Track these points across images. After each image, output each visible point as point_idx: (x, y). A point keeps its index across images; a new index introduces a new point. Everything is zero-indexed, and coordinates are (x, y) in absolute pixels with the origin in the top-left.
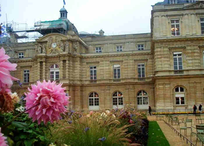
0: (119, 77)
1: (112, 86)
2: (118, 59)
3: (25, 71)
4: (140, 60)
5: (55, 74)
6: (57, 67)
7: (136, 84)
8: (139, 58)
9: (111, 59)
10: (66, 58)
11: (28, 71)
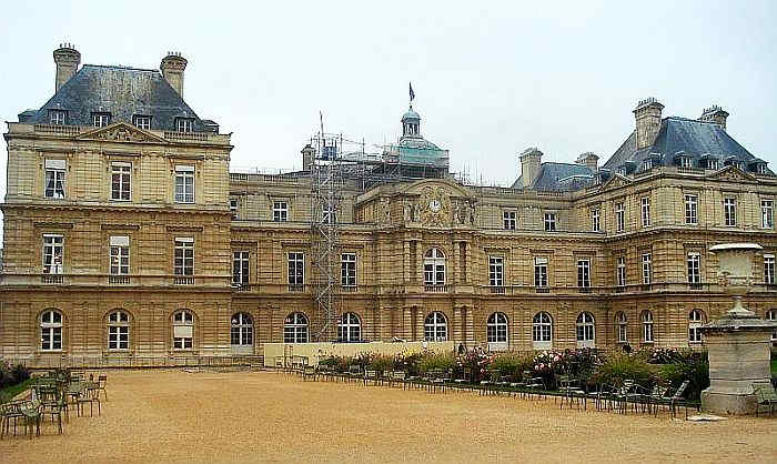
0: (544, 283)
1: (535, 302)
2: (546, 246)
3: (345, 257)
4: (582, 253)
5: (435, 272)
6: (439, 254)
7: (576, 299)
8: (582, 247)
9: (533, 246)
10: (468, 239)
11: (352, 258)
